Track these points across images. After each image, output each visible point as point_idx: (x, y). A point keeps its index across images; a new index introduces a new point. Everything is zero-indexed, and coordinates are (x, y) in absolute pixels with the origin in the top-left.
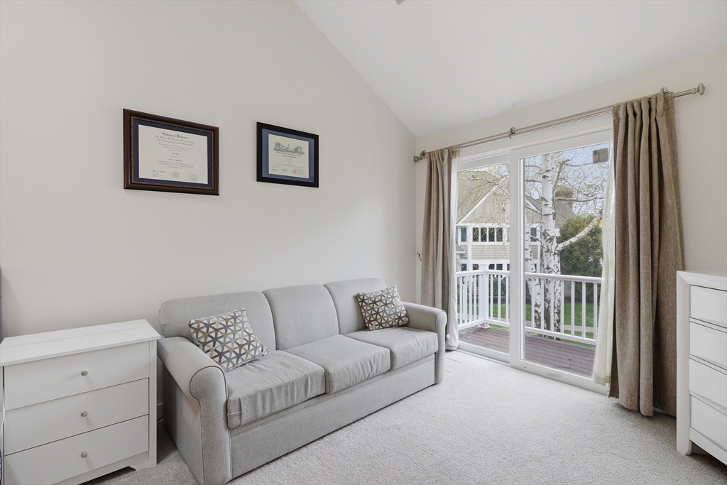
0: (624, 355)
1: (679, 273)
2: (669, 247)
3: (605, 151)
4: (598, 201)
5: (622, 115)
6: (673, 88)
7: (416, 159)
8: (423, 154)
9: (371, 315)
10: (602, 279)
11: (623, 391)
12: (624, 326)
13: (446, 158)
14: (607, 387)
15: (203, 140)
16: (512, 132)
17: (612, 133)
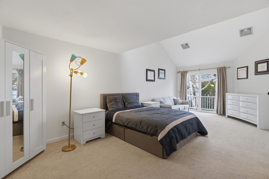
0: (219, 107)
1: (226, 93)
2: (225, 90)
3: (216, 74)
4: (209, 78)
5: (218, 69)
6: (226, 66)
7: (178, 72)
8: (180, 71)
9: (177, 102)
10: (215, 97)
11: (219, 112)
12: (219, 102)
13: (186, 73)
14: (216, 112)
15: (153, 72)
16: (199, 70)
17: (217, 72)
